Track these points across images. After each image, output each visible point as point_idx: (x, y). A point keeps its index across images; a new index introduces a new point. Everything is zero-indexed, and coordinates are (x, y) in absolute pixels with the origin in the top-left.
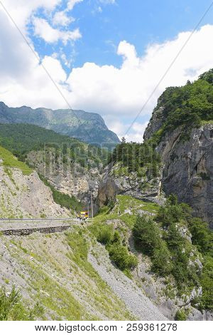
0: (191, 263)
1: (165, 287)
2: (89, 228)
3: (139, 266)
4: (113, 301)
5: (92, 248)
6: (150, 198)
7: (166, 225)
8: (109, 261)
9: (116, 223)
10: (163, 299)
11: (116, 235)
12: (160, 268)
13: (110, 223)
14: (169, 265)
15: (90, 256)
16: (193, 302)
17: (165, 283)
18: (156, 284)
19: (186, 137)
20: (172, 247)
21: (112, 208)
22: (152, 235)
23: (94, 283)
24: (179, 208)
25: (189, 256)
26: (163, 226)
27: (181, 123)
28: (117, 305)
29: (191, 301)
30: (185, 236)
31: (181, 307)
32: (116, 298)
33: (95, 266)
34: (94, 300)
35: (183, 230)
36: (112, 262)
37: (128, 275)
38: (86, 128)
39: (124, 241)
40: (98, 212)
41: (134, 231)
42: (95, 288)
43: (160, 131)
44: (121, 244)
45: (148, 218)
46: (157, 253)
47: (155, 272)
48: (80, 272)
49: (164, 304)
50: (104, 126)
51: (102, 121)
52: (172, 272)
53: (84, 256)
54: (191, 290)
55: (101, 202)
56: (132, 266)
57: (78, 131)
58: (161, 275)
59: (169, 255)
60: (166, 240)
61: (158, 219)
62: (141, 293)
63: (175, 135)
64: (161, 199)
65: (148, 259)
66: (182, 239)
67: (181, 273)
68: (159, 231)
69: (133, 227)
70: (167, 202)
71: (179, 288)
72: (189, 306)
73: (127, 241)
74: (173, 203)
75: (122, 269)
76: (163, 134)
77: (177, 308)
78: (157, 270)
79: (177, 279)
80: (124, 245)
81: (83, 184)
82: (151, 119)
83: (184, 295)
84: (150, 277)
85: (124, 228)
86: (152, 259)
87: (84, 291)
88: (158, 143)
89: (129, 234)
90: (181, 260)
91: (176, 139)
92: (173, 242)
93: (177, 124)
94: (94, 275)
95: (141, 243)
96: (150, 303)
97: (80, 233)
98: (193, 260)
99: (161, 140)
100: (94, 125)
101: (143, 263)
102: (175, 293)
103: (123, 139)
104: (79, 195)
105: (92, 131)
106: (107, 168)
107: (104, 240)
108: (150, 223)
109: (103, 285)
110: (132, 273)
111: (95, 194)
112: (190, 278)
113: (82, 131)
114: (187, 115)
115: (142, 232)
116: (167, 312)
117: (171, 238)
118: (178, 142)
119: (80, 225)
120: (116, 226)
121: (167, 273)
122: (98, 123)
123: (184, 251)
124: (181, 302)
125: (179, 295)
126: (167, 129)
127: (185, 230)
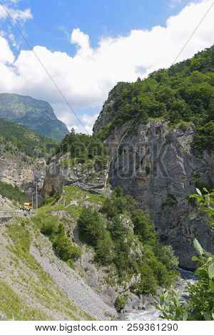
0: (132, 252)
1: (106, 275)
2: (33, 219)
3: (83, 256)
4: (55, 292)
5: (34, 240)
6: (97, 190)
7: (111, 216)
8: (53, 252)
9: (62, 214)
10: (104, 287)
11: (60, 226)
12: (102, 257)
13: (55, 214)
14: (112, 254)
15: (32, 248)
16: (132, 288)
17: (107, 272)
18: (98, 273)
19: (133, 133)
20: (116, 237)
21: (58, 199)
22: (97, 226)
23: (35, 275)
24: (124, 200)
25: (130, 245)
26: (107, 217)
27: (130, 118)
28: (59, 295)
29: (130, 288)
30: (127, 226)
31: (120, 293)
32: (58, 289)
33: (38, 258)
34: (34, 292)
35: (126, 221)
36: (56, 254)
37: (71, 266)
38: (34, 116)
39: (68, 232)
40: (43, 203)
41: (79, 222)
42: (37, 280)
43: (110, 124)
44: (66, 235)
45: (93, 209)
46: (100, 243)
47: (98, 261)
48: (21, 264)
49: (105, 292)
50: (53, 115)
51: (52, 110)
52: (114, 261)
53: (26, 248)
54: (130, 277)
55: (47, 193)
56: (75, 257)
57: (25, 119)
58: (104, 264)
59: (112, 245)
60: (110, 230)
61: (103, 210)
62: (83, 282)
63: (124, 129)
64: (107, 191)
65: (91, 249)
66: (125, 230)
67: (123, 261)
68: (104, 222)
69: (78, 218)
70: (113, 194)
71: (120, 276)
72: (128, 292)
73: (72, 232)
74: (118, 195)
75: (65, 260)
76: (112, 128)
77: (117, 295)
78: (100, 259)
79: (118, 267)
80: (69, 236)
81: (28, 174)
82: (101, 112)
83: (124, 282)
84: (93, 267)
85: (69, 219)
86: (96, 249)
87: (25, 283)
88: (107, 136)
89: (74, 225)
90: (122, 249)
91: (124, 133)
92: (116, 233)
93: (126, 119)
94: (36, 267)
95: (86, 234)
96: (91, 291)
97: (23, 225)
98: (134, 249)
99: (110, 133)
100: (43, 113)
101: (87, 253)
102: (116, 280)
103: (73, 130)
104: (23, 185)
105: (41, 119)
106: (54, 158)
107: (47, 232)
108: (95, 214)
109: (45, 277)
110: (75, 264)
111: (40, 185)
112: (130, 265)
113: (30, 119)
114: (136, 112)
115: (87, 223)
116: (108, 298)
117: (115, 229)
118: (126, 137)
119: (23, 216)
120: (61, 217)
121: (109, 263)
122: (47, 111)
123: (126, 241)
124: (121, 289)
125: (119, 282)
126: (116, 123)
127: (128, 221)
